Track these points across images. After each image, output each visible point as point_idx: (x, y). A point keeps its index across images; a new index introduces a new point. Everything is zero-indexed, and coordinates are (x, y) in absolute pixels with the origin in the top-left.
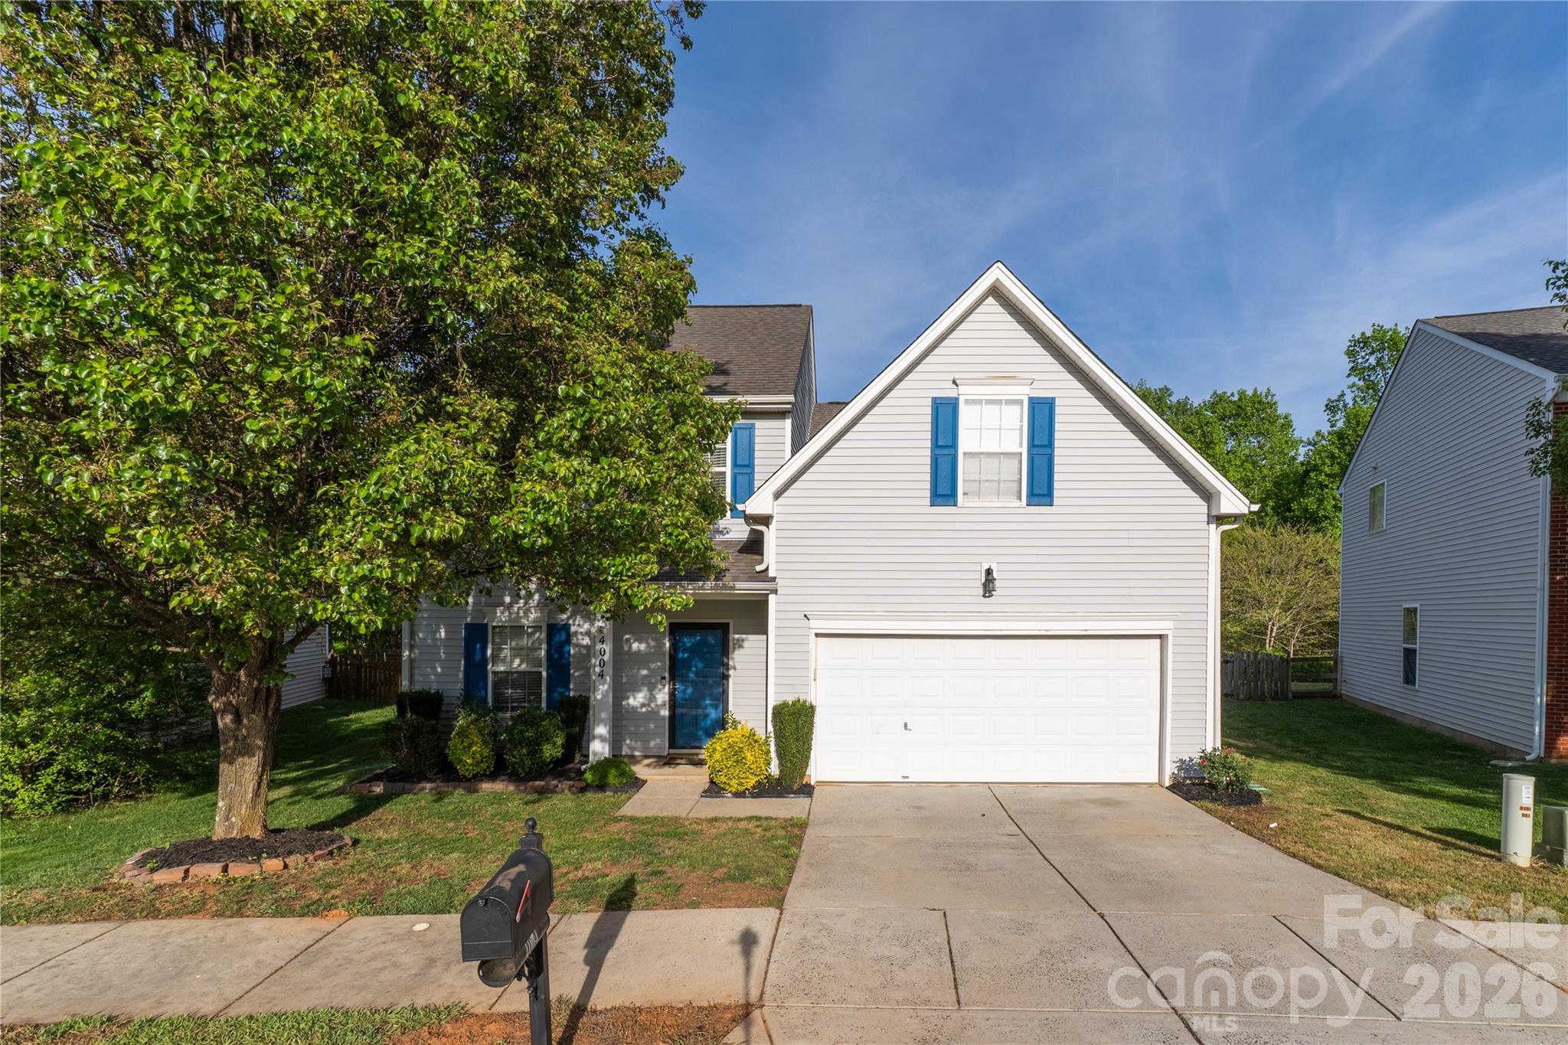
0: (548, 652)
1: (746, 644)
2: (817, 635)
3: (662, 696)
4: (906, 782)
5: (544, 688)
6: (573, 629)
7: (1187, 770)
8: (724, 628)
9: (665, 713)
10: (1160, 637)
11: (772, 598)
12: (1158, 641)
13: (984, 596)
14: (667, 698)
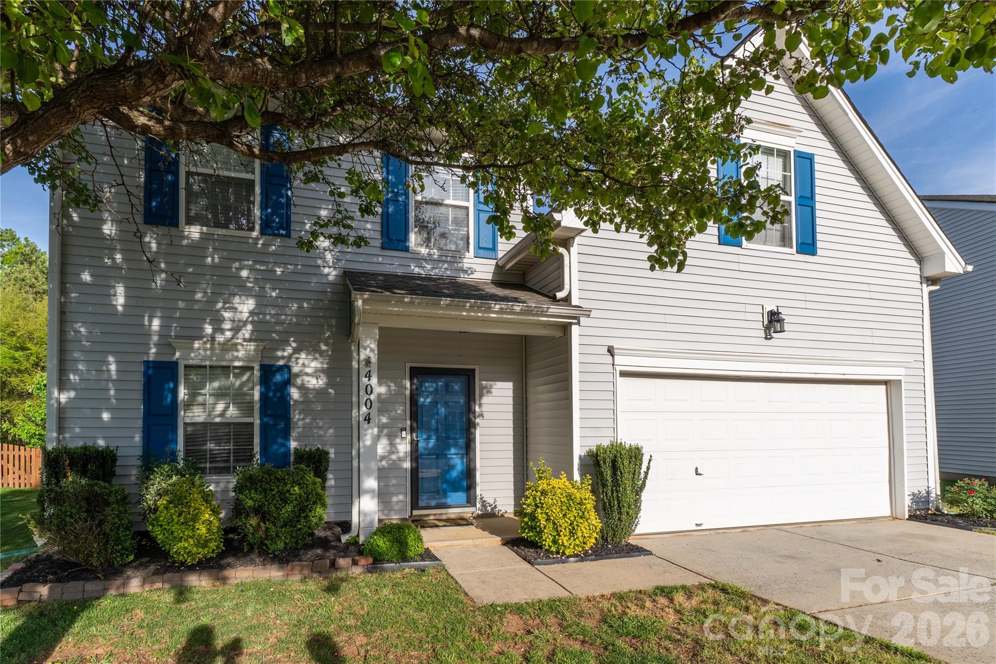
0: (263, 396)
1: (494, 391)
2: (623, 374)
3: (404, 447)
4: (699, 529)
5: (257, 440)
6: (296, 369)
7: (917, 502)
8: (468, 376)
9: (407, 465)
10: (886, 383)
11: (575, 329)
12: (884, 387)
13: (766, 338)
14: (409, 449)
